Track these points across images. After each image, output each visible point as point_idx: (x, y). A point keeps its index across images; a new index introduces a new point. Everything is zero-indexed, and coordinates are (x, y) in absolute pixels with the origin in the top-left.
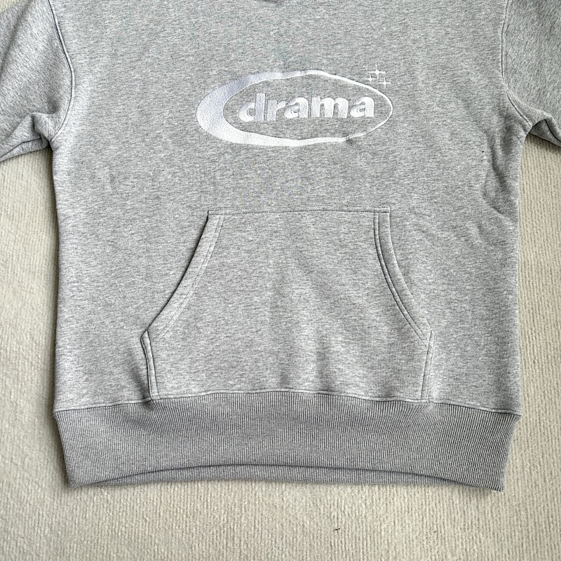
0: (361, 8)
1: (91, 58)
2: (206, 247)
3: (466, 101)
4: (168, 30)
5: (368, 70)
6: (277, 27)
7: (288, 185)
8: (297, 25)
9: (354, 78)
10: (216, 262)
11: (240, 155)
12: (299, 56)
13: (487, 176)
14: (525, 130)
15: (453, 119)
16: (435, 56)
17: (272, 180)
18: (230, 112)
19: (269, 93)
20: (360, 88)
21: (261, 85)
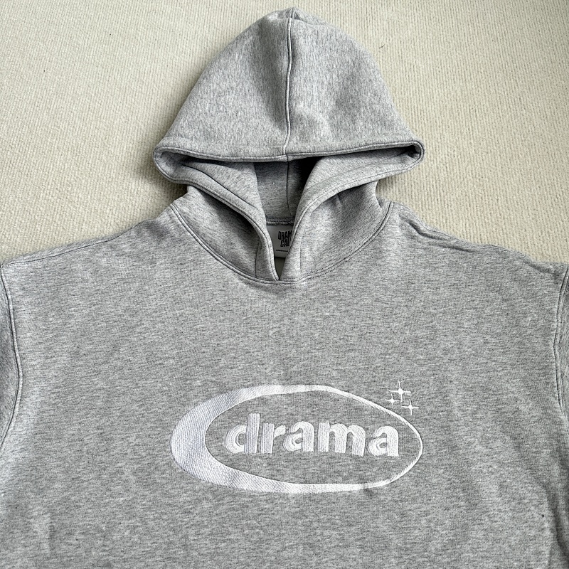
0: (378, 304)
1: (47, 358)
3: (515, 439)
4: (147, 324)
5: (389, 389)
6: (278, 325)
7: (285, 554)
8: (302, 323)
9: (372, 397)
11: (223, 504)
15: (500, 463)
16: (473, 372)
17: (264, 546)
18: (214, 436)
19: (265, 413)
20: (380, 414)
21: (256, 402)
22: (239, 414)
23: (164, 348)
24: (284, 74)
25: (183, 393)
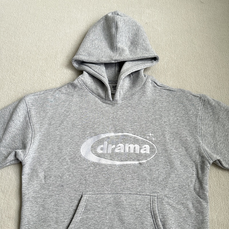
0: (144, 108)
2: (81, 209)
3: (186, 148)
4: (71, 115)
5: (147, 134)
6: (112, 115)
7: (115, 182)
8: (120, 114)
9: (142, 136)
10: (84, 216)
11: (97, 168)
12: (120, 127)
13: (195, 181)
14: (210, 164)
15: (181, 156)
16: (173, 128)
17: (109, 179)
18: (93, 148)
19: (109, 141)
20: (144, 141)
21: (106, 138)
22: (101, 142)
23: (77, 122)
24: (114, 34)
25: (83, 136)
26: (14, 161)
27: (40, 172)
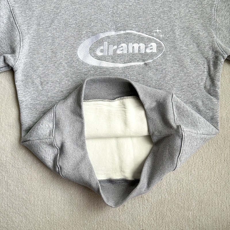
1: (28, 26)
3: (197, 44)
5: (154, 30)
6: (112, 9)
8: (121, 8)
9: (147, 33)
11: (97, 71)
12: (122, 24)
14: (224, 59)
15: (192, 53)
16: (184, 22)
18: (92, 51)
19: (109, 42)
21: (106, 38)
23: (70, 21)
25: (79, 36)
26: (4, 68)
27: (34, 78)
